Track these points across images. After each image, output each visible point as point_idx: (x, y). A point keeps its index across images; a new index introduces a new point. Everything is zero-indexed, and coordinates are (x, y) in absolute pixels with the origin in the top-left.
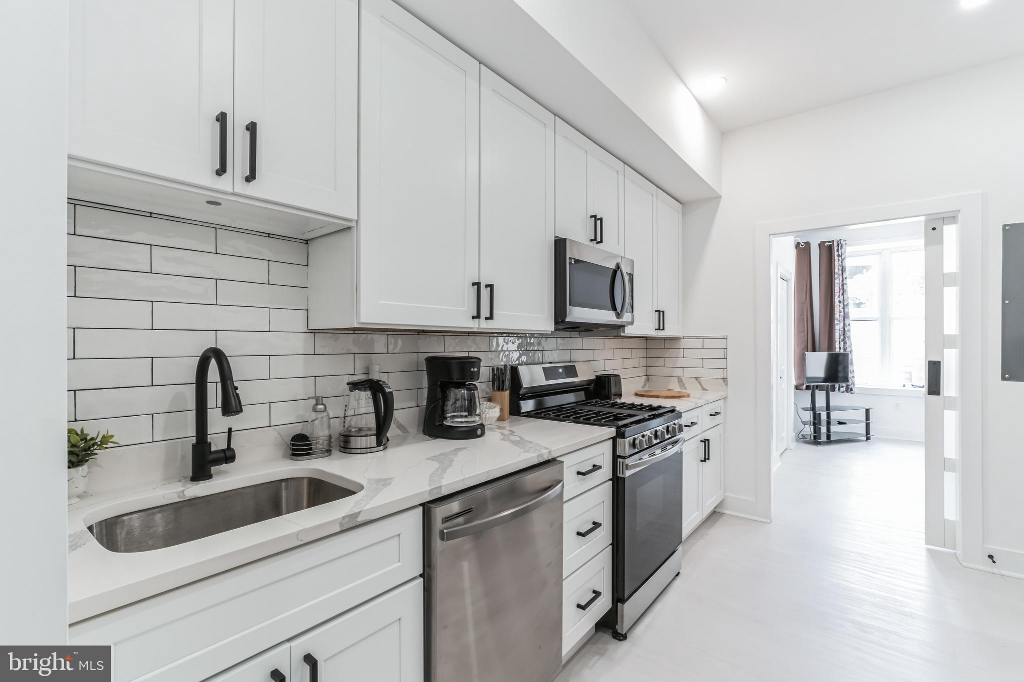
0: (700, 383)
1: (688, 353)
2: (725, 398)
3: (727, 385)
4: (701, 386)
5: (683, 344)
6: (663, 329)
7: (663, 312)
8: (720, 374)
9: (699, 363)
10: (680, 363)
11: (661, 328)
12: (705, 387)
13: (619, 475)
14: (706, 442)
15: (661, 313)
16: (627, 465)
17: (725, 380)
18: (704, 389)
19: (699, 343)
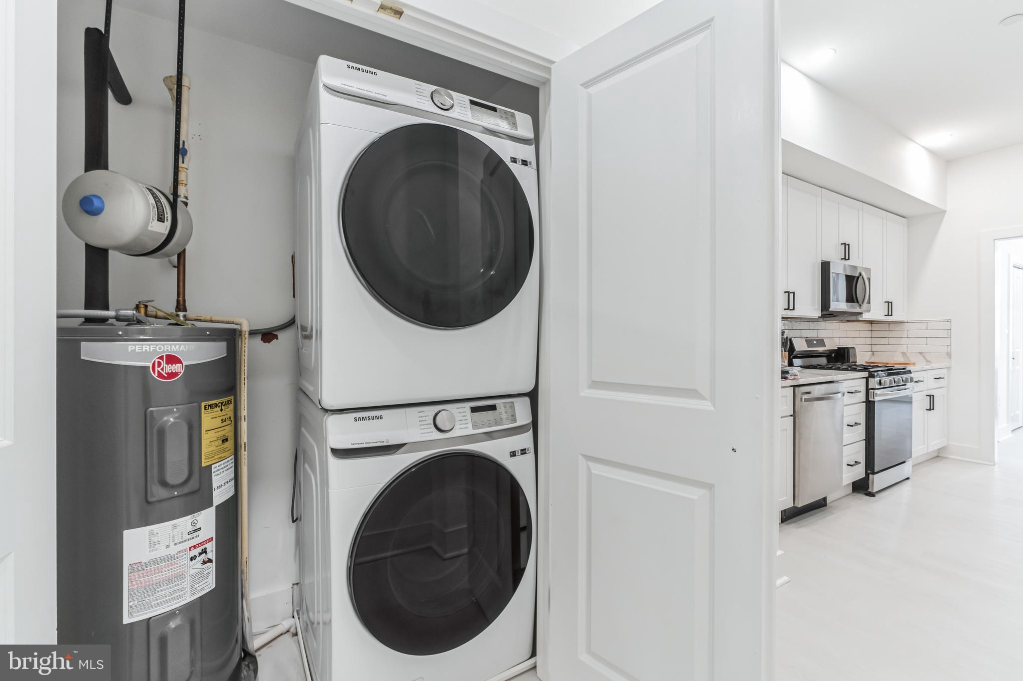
0: (924, 357)
1: (911, 334)
2: (949, 368)
3: (950, 358)
4: (925, 358)
5: (906, 326)
6: (891, 315)
7: (891, 303)
8: (944, 349)
9: (924, 341)
10: (904, 341)
11: (890, 314)
12: (929, 359)
13: (870, 399)
14: (931, 397)
15: (890, 304)
16: (876, 394)
17: (949, 354)
18: (927, 361)
19: (924, 326)
